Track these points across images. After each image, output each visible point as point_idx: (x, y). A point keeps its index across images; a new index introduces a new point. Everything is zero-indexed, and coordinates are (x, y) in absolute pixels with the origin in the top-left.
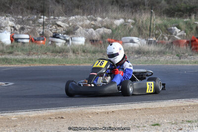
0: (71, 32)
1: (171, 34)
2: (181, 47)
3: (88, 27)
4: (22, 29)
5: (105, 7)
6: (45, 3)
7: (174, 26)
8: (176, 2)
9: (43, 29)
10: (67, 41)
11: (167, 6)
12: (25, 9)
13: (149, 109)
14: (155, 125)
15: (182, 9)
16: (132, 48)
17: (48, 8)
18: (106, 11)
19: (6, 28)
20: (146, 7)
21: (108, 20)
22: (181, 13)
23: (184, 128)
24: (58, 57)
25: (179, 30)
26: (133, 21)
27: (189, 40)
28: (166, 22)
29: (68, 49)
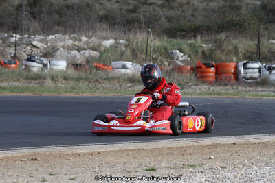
0: (50, 54)
1: (172, 58)
2: (184, 75)
3: (70, 48)
5: (92, 25)
6: (18, 18)
7: (176, 49)
8: (179, 20)
9: (15, 50)
10: (45, 65)
11: (168, 25)
13: (144, 150)
14: (149, 170)
15: (186, 28)
16: (124, 74)
17: (22, 25)
18: (93, 29)
20: (142, 25)
21: (96, 40)
22: (184, 33)
23: (185, 174)
24: (33, 85)
25: (182, 54)
26: (126, 42)
27: (194, 66)
28: (165, 44)
29: (46, 74)
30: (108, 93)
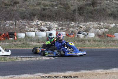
0: (87, 30)
3: (96, 28)
4: (62, 29)
5: (105, 18)
6: (74, 15)
9: (73, 29)
12: (63, 19)
17: (76, 18)
18: (106, 20)
19: (54, 28)
21: (107, 24)
24: (81, 44)
29: (86, 39)
30: (113, 47)
